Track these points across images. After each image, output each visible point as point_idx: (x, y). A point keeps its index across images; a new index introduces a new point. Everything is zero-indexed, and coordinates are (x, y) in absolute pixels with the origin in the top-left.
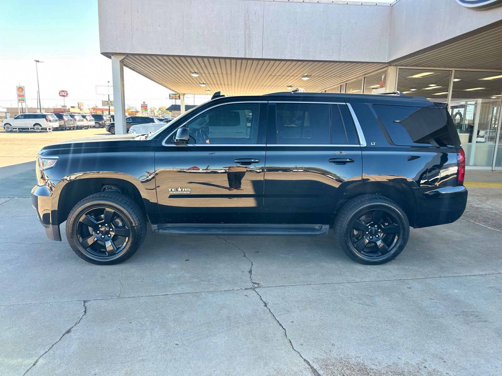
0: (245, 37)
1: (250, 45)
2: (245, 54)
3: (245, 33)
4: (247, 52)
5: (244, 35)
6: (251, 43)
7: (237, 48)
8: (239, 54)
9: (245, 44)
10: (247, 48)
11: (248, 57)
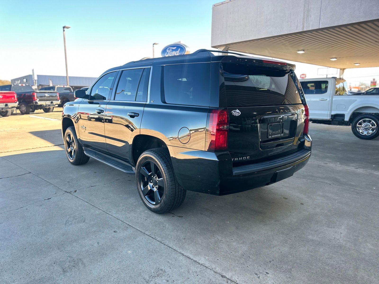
0: (304, 13)
1: (308, 19)
2: (303, 28)
3: (304, 9)
4: (305, 26)
5: (304, 10)
6: (309, 16)
7: (296, 24)
8: (298, 29)
9: (304, 19)
10: (305, 22)
11: (305, 30)
